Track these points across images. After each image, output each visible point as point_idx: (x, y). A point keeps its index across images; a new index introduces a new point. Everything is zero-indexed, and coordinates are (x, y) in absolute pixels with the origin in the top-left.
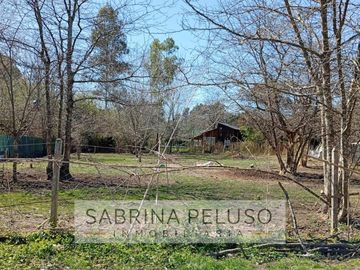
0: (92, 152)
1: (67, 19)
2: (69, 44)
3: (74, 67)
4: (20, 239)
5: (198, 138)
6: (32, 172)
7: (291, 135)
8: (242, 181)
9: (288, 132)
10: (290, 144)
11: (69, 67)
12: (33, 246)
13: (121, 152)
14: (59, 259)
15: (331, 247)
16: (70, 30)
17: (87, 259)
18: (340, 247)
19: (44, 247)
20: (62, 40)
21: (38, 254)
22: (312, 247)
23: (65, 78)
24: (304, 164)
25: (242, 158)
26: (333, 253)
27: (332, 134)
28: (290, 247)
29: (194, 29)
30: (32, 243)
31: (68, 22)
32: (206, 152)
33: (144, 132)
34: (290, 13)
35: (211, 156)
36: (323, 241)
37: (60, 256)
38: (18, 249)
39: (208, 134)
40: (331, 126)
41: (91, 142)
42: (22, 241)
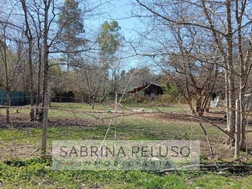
0: (58, 101)
1: (44, 7)
2: (46, 26)
3: (49, 42)
4: (21, 162)
5: (132, 92)
6: (18, 116)
7: (199, 90)
8: (166, 122)
9: (198, 89)
10: (199, 97)
11: (45, 42)
12: (30, 168)
13: (79, 101)
14: (50, 176)
15: (236, 167)
16: (46, 15)
17: (70, 176)
18: (241, 167)
19: (38, 168)
20: (40, 23)
21: (35, 173)
22: (223, 167)
23: (43, 49)
24: (207, 111)
25: (164, 106)
26: (237, 172)
27: (233, 90)
28: (208, 167)
29: (140, 17)
30: (29, 166)
31: (45, 10)
32: (138, 102)
33: (95, 87)
34: (204, 5)
35: (141, 104)
36: (230, 163)
37: (50, 174)
38: (20, 170)
39: (139, 89)
40: (233, 84)
41: (57, 95)
42: (22, 164)
